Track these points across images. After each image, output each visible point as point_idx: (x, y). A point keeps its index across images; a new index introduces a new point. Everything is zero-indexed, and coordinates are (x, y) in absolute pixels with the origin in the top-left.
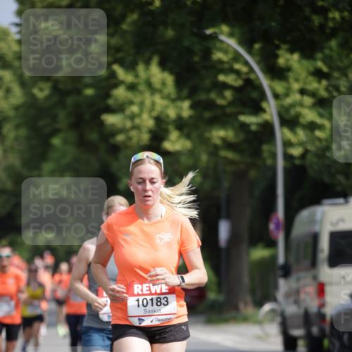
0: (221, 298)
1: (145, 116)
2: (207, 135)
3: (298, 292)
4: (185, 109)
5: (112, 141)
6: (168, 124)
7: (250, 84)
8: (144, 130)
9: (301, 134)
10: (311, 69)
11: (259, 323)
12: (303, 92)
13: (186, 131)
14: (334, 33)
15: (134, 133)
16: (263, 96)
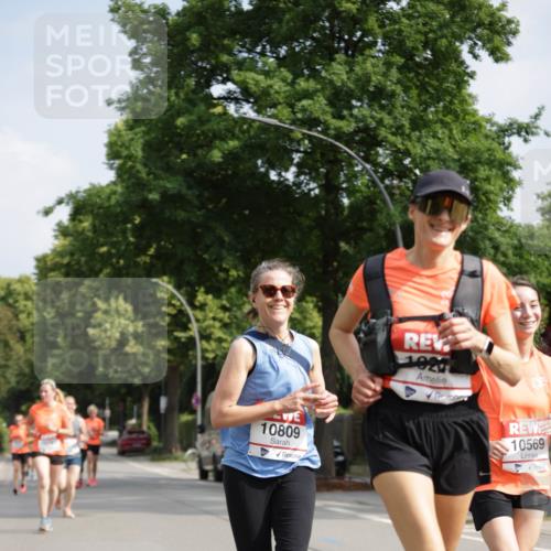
0: (161, 445)
3: (210, 442)
7: (181, 312)
9: (213, 345)
10: (219, 305)
11: (185, 461)
12: (214, 319)
14: (233, 284)
16: (189, 321)
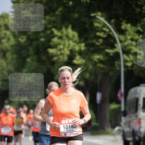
0: (98, 125)
1: (66, 49)
2: (92, 57)
3: (130, 122)
4: (83, 46)
5: (52, 60)
6: (75, 53)
7: (110, 36)
8: (65, 55)
9: (131, 57)
10: (136, 30)
11: (114, 135)
12: (132, 40)
13: (83, 55)
15: (61, 57)
16: (115, 41)
